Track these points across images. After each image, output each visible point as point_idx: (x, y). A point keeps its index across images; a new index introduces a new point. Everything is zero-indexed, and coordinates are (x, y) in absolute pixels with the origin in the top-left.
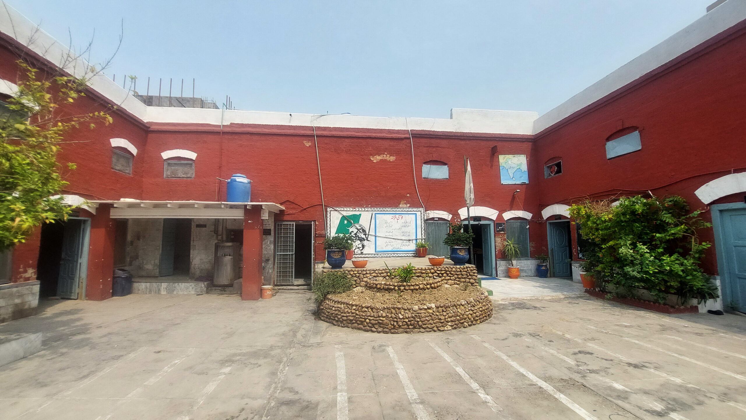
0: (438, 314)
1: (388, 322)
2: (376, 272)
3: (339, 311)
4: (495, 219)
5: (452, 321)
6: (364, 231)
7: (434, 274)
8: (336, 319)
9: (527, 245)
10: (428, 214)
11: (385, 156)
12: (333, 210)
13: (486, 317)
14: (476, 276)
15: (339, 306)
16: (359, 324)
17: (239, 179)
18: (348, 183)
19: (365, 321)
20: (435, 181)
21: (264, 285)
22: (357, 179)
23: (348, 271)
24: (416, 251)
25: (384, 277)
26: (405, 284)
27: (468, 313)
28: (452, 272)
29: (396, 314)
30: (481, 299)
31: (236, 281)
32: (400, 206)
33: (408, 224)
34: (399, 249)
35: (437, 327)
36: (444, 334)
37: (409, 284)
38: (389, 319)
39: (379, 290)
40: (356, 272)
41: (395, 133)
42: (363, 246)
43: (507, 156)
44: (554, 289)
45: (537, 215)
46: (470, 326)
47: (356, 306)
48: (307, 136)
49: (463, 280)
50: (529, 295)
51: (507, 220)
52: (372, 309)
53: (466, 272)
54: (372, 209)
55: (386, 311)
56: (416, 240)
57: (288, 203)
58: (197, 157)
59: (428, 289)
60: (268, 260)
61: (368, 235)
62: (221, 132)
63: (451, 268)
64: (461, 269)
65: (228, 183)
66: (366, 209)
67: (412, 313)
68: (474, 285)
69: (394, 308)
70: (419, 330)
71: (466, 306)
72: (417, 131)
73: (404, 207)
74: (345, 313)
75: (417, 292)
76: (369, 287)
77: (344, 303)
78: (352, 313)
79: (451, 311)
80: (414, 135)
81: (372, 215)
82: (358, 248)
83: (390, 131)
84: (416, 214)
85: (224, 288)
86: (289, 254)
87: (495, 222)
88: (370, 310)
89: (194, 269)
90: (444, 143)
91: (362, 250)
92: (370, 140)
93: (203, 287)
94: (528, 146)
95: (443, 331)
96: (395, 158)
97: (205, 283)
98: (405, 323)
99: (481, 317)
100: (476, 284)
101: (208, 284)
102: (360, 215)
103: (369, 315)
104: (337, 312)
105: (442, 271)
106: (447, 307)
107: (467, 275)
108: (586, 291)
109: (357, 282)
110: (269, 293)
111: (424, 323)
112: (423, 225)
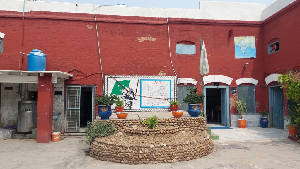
0: (168, 150)
1: (132, 156)
2: (133, 121)
3: (101, 149)
4: (230, 84)
5: (178, 156)
6: (132, 92)
7: (175, 124)
8: (98, 155)
9: (254, 104)
10: (180, 81)
11: (148, 37)
12: (109, 77)
13: (205, 153)
14: (206, 125)
15: (101, 145)
16: (113, 158)
17: (36, 54)
18: (121, 57)
19: (117, 156)
20: (185, 56)
21: (54, 132)
22: (127, 55)
23: (113, 121)
24: (170, 107)
25: (139, 125)
26: (150, 130)
27: (190, 150)
28: (188, 122)
29: (138, 151)
30: (203, 141)
31: (34, 129)
32: (159, 74)
33: (164, 87)
34: (157, 106)
35: (167, 160)
36: (171, 164)
37: (153, 130)
38: (133, 154)
39: (132, 134)
40: (118, 122)
41: (156, 20)
42: (132, 103)
43: (241, 37)
44: (266, 136)
45: (262, 81)
46: (191, 159)
47: (112, 145)
48: (90, 21)
49: (196, 128)
50: (245, 140)
51: (239, 85)
52: (122, 147)
53: (198, 122)
54: (139, 76)
55: (132, 148)
56: (171, 99)
57: (75, 72)
58: (5, 36)
59: (167, 133)
60: (60, 114)
61: (135, 95)
62: (23, 18)
63: (187, 119)
64: (194, 120)
65: (28, 56)
66: (134, 77)
67: (150, 150)
68: (203, 131)
69: (137, 147)
70: (153, 162)
71: (189, 145)
72: (173, 18)
73: (162, 75)
74: (104, 150)
75: (158, 135)
76: (126, 132)
77: (104, 143)
78: (109, 150)
79: (178, 149)
80: (170, 22)
81: (138, 80)
82: (128, 105)
83: (152, 19)
84: (171, 80)
85: (25, 134)
86: (76, 110)
87: (230, 87)
88: (121, 148)
89: (4, 120)
90: (193, 27)
91: (130, 106)
92: (137, 25)
93: (9, 134)
94: (257, 30)
95: (171, 162)
96: (156, 39)
97: (11, 131)
98: (144, 157)
99: (201, 153)
100: (205, 131)
101: (13, 131)
102: (130, 81)
103: (120, 151)
104: (99, 150)
105: (180, 121)
106: (175, 146)
107: (199, 124)
108: (289, 137)
109: (119, 129)
110: (57, 137)
111: (157, 156)
112: (176, 88)
